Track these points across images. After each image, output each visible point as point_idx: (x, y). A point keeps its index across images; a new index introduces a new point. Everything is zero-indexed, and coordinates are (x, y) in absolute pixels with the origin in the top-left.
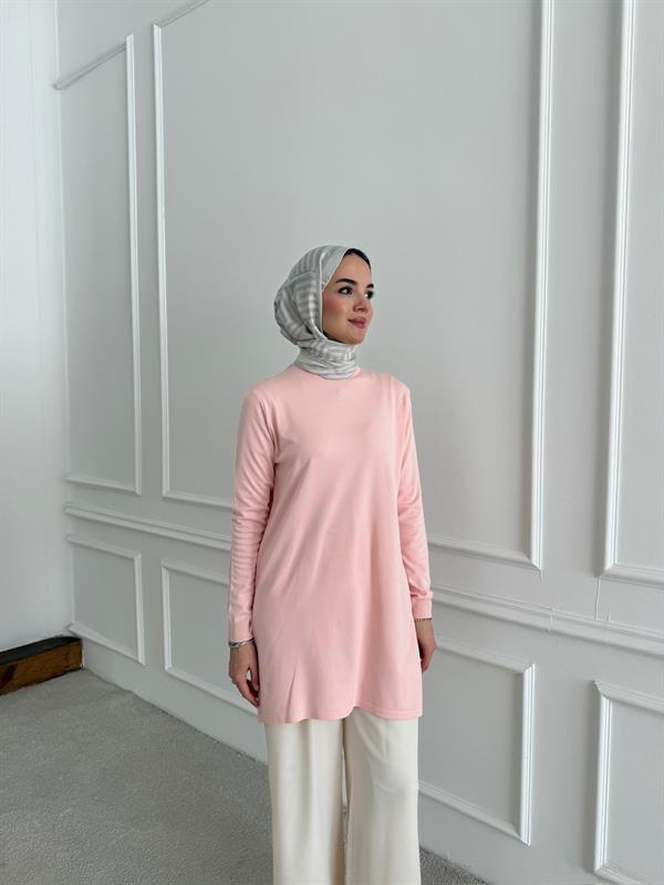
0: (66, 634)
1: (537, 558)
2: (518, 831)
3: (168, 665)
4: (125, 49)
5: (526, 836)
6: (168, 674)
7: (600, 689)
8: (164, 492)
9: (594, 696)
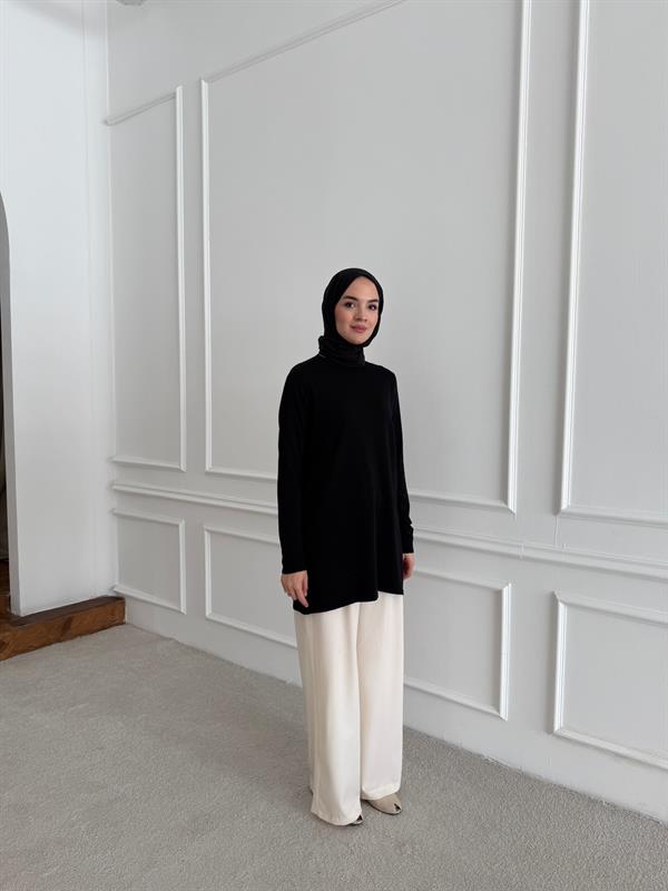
0: (110, 594)
1: (512, 504)
2: (498, 711)
3: (208, 612)
4: (174, 97)
5: (504, 713)
6: (208, 620)
7: (558, 597)
8: (207, 469)
9: (553, 602)
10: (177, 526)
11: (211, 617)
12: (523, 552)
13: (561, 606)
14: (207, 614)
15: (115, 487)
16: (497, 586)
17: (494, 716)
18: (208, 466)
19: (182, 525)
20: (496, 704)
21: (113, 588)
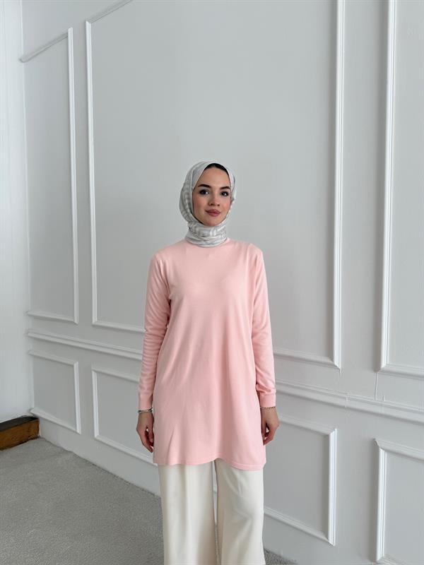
0: (28, 415)
1: (337, 361)
2: (327, 536)
3: (96, 434)
4: (67, 37)
5: (332, 539)
6: (96, 440)
7: (379, 444)
8: (93, 322)
9: (374, 449)
10: (72, 366)
11: (98, 438)
12: (346, 403)
13: (382, 453)
14: (96, 436)
15: (30, 334)
16: (324, 430)
17: (324, 541)
18: (95, 320)
19: (76, 365)
20: (325, 531)
21: (30, 410)
